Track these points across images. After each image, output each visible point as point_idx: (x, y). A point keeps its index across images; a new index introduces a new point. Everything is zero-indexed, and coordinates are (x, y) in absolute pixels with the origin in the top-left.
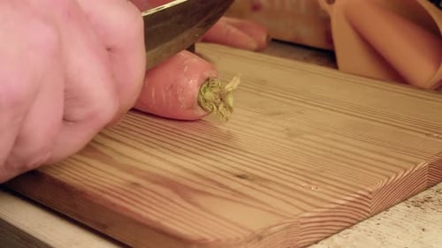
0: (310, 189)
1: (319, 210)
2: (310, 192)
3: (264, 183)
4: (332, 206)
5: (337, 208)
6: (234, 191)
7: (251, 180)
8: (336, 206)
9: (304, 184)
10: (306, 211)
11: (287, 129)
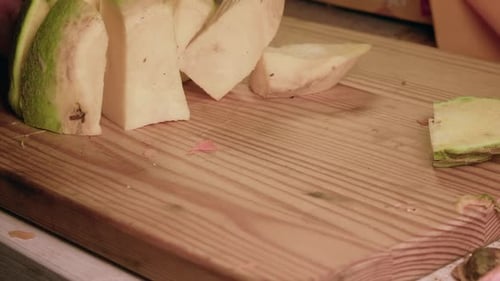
0: (405, 210)
1: (417, 239)
2: (405, 215)
3: (344, 204)
4: (435, 233)
5: (442, 236)
6: (306, 214)
7: (328, 199)
8: (439, 233)
9: (398, 205)
10: (401, 241)
11: (374, 130)
